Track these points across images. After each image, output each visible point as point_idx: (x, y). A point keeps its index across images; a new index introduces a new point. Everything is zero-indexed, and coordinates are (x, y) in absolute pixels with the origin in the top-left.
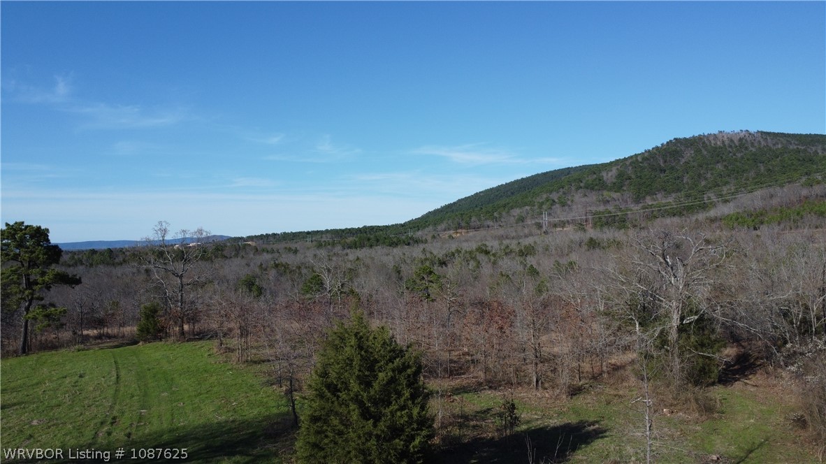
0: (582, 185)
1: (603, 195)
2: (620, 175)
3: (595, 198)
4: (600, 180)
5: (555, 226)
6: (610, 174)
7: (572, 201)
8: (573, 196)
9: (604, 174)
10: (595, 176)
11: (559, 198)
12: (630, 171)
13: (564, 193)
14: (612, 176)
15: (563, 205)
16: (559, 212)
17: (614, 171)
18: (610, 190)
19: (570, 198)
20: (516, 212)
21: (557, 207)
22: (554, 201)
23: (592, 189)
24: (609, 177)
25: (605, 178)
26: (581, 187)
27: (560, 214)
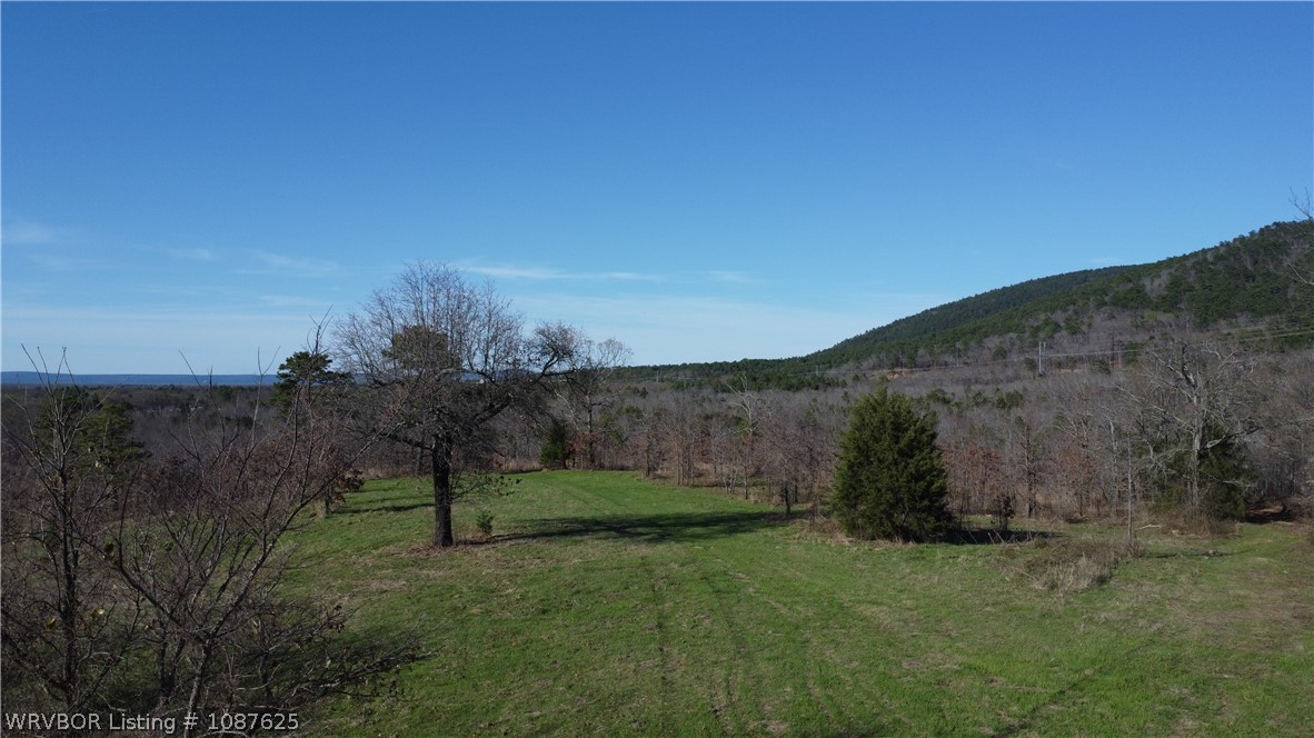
0: (1107, 299)
1: (1143, 317)
2: (1175, 284)
3: (1128, 321)
4: (1139, 292)
5: (1059, 365)
6: (1156, 283)
7: (1090, 326)
8: (1092, 317)
9: (1146, 282)
10: (1131, 285)
11: (1067, 320)
12: (1192, 278)
13: (1076, 312)
14: (1160, 285)
15: (1074, 332)
16: (1065, 343)
17: (1164, 278)
18: (1156, 308)
19: (1086, 320)
20: (993, 342)
21: (1063, 337)
22: (1059, 326)
23: (1125, 307)
24: (1155, 287)
25: (1148, 289)
26: (1105, 304)
27: (1068, 346)
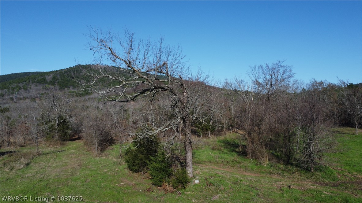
0: (35, 81)
1: (45, 86)
2: (54, 78)
3: (42, 87)
4: (44, 79)
5: (21, 99)
6: (49, 77)
7: (30, 88)
8: (31, 86)
9: (46, 77)
10: (42, 77)
11: (24, 86)
12: (59, 77)
13: (26, 84)
14: (50, 78)
15: (26, 89)
16: (23, 93)
17: (51, 76)
18: (49, 84)
19: (29, 86)
21: (22, 91)
22: (21, 88)
23: (40, 83)
24: (49, 78)
26: (35, 82)
27: (24, 94)
